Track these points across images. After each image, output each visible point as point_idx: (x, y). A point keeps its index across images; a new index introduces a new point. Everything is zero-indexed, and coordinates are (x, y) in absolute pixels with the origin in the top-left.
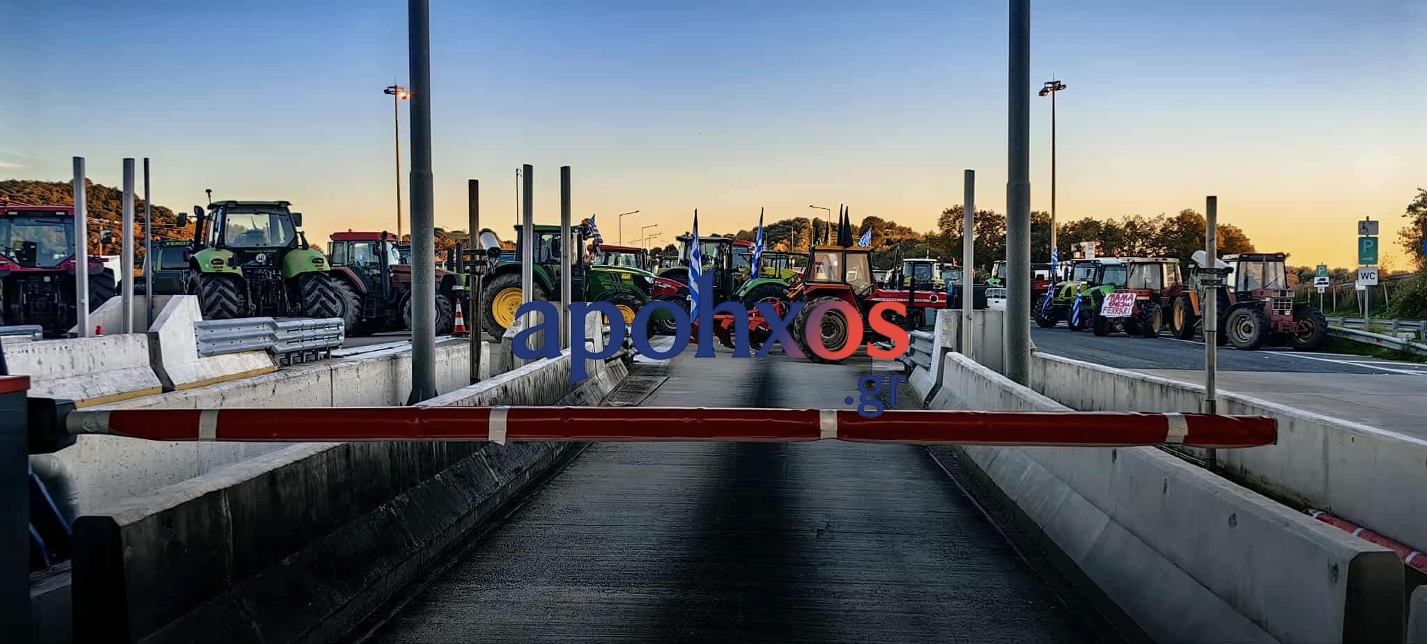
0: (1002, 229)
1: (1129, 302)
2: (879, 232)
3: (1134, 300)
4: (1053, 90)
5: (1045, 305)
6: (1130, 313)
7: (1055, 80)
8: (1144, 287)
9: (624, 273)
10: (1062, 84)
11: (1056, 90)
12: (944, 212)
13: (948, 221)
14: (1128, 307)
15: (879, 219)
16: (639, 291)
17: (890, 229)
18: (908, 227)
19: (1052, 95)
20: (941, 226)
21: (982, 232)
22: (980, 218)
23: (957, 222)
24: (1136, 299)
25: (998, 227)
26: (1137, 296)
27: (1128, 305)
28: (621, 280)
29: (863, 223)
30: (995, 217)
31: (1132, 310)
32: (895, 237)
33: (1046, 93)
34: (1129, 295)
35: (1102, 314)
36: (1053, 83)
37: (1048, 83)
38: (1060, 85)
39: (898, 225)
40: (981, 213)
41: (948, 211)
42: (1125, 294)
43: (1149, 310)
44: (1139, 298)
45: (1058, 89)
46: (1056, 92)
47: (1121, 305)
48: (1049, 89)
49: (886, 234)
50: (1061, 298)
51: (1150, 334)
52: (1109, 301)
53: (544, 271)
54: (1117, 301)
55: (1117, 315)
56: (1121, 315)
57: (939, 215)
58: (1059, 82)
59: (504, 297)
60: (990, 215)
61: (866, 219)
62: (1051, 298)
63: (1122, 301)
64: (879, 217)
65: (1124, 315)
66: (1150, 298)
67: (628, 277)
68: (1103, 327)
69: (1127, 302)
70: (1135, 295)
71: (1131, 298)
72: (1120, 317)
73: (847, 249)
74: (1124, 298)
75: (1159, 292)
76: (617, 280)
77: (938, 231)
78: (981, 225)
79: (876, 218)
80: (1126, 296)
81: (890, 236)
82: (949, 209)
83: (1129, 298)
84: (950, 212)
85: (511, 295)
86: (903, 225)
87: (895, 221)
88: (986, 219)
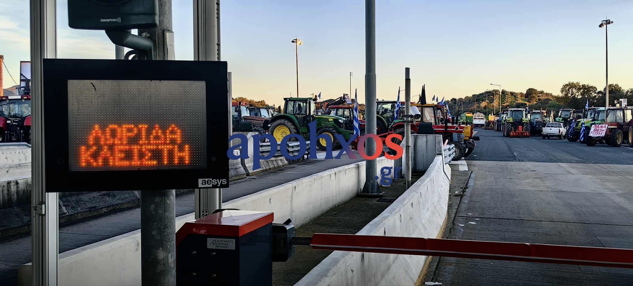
0: (594, 93)
1: (604, 129)
2: (534, 95)
3: (606, 128)
4: (606, 24)
5: (570, 130)
6: (604, 134)
7: (607, 19)
8: (615, 122)
9: (330, 118)
10: (611, 21)
11: (608, 24)
12: (563, 85)
13: (566, 90)
14: (603, 132)
15: (535, 89)
16: (337, 126)
17: (541, 94)
18: (550, 93)
19: (606, 26)
20: (562, 92)
21: (584, 94)
22: (582, 88)
23: (570, 90)
24: (607, 128)
25: (591, 92)
26: (608, 126)
27: (603, 130)
28: (329, 121)
29: (527, 92)
30: (590, 87)
31: (605, 133)
32: (543, 97)
33: (602, 26)
34: (604, 125)
35: (590, 135)
36: (606, 21)
37: (603, 21)
38: (610, 21)
39: (545, 92)
40: (583, 85)
41: (566, 85)
42: (602, 125)
43: (614, 133)
44: (609, 127)
45: (609, 23)
46: (607, 25)
47: (599, 130)
48: (604, 24)
49: (538, 97)
50: (579, 127)
51: (615, 145)
52: (594, 128)
53: (295, 118)
54: (598, 129)
55: (597, 136)
56: (599, 135)
57: (561, 87)
58: (609, 20)
59: (279, 129)
60: (587, 86)
61: (528, 90)
62: (574, 128)
63: (600, 128)
64: (534, 88)
65: (601, 135)
66: (617, 127)
67: (332, 120)
68: (590, 142)
69: (603, 129)
70: (607, 125)
71: (605, 127)
72: (599, 137)
73: (423, 105)
74: (601, 127)
75: (622, 124)
76: (327, 122)
77: (561, 95)
78: (583, 92)
79: (533, 89)
80: (603, 126)
81: (541, 97)
82: (566, 84)
83: (604, 127)
84: (567, 85)
85: (282, 128)
86: (548, 92)
87: (543, 90)
88: (585, 88)
